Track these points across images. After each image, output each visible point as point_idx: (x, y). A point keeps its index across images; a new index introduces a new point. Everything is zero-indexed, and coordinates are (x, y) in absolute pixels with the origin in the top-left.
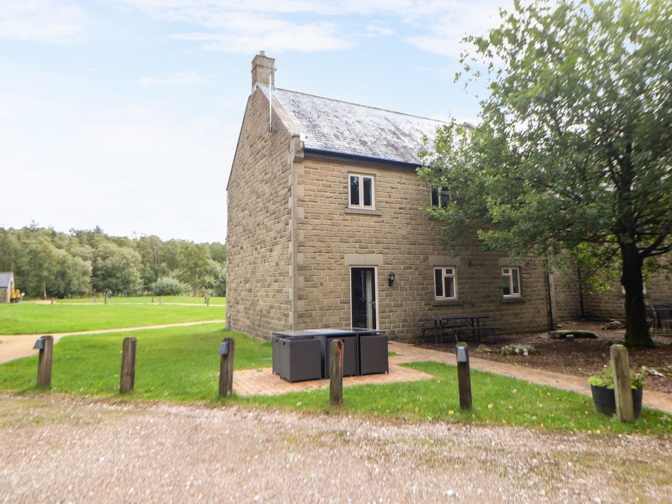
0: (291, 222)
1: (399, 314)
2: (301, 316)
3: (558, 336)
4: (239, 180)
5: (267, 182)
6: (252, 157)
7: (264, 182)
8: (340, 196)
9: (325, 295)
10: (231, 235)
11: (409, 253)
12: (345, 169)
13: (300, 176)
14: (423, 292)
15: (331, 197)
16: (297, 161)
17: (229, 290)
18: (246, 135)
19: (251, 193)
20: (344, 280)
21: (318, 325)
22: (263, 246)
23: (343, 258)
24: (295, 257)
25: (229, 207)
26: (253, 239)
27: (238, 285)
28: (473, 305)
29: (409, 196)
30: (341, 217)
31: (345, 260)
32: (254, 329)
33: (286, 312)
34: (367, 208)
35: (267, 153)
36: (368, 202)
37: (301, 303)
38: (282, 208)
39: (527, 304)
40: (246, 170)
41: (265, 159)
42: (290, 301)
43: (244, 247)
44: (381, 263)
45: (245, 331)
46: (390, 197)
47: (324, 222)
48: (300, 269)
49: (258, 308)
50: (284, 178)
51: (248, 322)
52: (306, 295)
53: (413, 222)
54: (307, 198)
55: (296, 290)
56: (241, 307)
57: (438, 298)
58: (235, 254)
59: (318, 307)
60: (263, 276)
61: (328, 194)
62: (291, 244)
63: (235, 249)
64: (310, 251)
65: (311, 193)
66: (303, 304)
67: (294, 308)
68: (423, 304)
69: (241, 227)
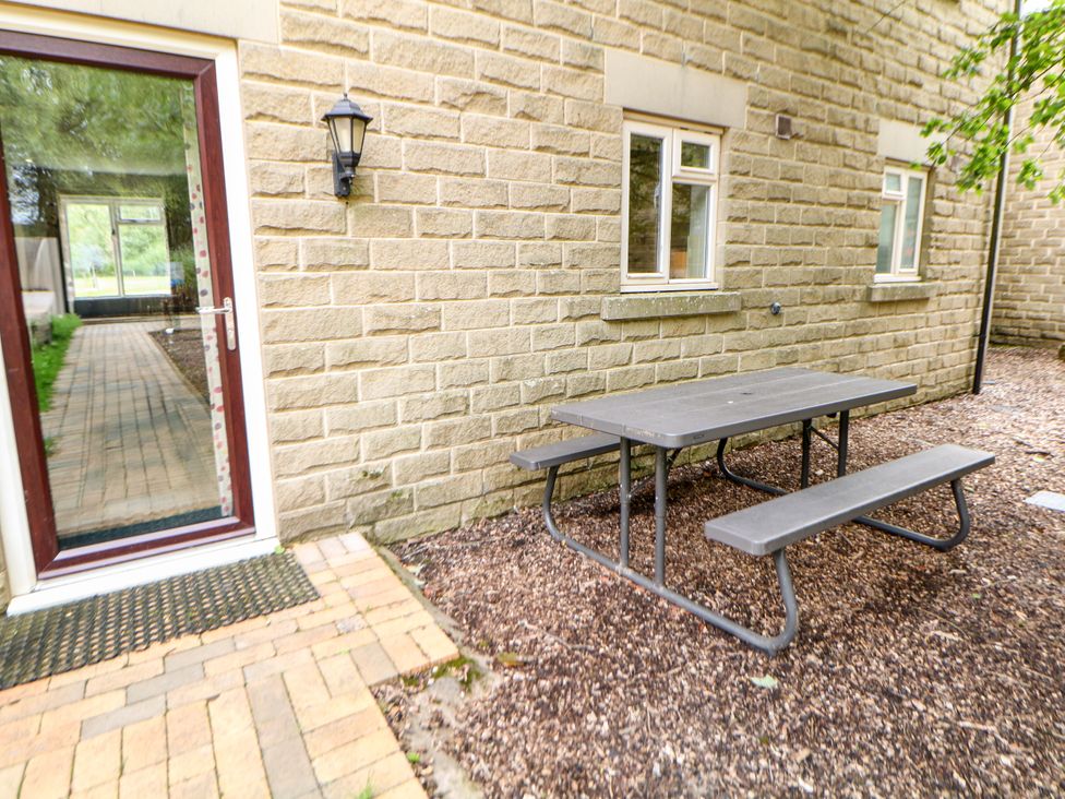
28: (776, 312)
39: (931, 306)
57: (636, 284)
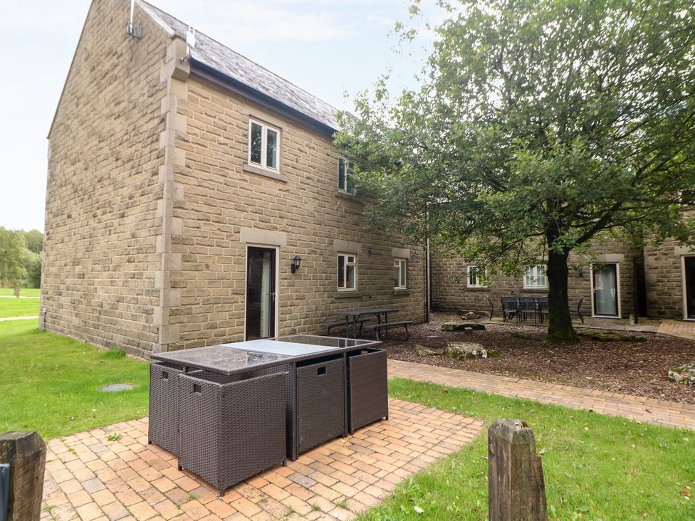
0: (162, 169)
1: (301, 308)
2: (174, 313)
3: (451, 328)
4: (69, 121)
5: (119, 116)
6: (93, 85)
7: (114, 117)
8: (238, 146)
9: (212, 282)
10: (52, 199)
11: (315, 235)
12: (247, 110)
13: (181, 101)
14: (327, 282)
15: (226, 144)
16: (178, 76)
17: (47, 276)
18: (84, 56)
19: (89, 137)
20: (238, 263)
21: (200, 326)
22: (108, 209)
23: (239, 232)
24: (169, 223)
25: (50, 162)
26: (89, 202)
27: (61, 269)
28: (371, 297)
29: (317, 165)
30: (238, 176)
31: (240, 235)
32: (87, 331)
33: (149, 307)
34: (270, 169)
35: (121, 74)
36: (270, 162)
37: (176, 294)
38: (148, 149)
39: (411, 296)
40: (81, 106)
41: (116, 83)
42: (158, 291)
43: (74, 214)
44: (284, 244)
45: (70, 333)
46: (297, 161)
47: (215, 177)
48: (176, 241)
49: (95, 301)
50: (152, 104)
51: (76, 321)
52: (183, 282)
53: (320, 197)
54: (190, 138)
55: (168, 273)
56: (65, 300)
57: (340, 290)
58: (58, 226)
59: (201, 299)
60: (105, 254)
61: (222, 139)
62: (162, 204)
63: (58, 219)
64: (193, 217)
65: (197, 131)
66: (179, 296)
67: (164, 300)
68: (326, 296)
69: (69, 187)
